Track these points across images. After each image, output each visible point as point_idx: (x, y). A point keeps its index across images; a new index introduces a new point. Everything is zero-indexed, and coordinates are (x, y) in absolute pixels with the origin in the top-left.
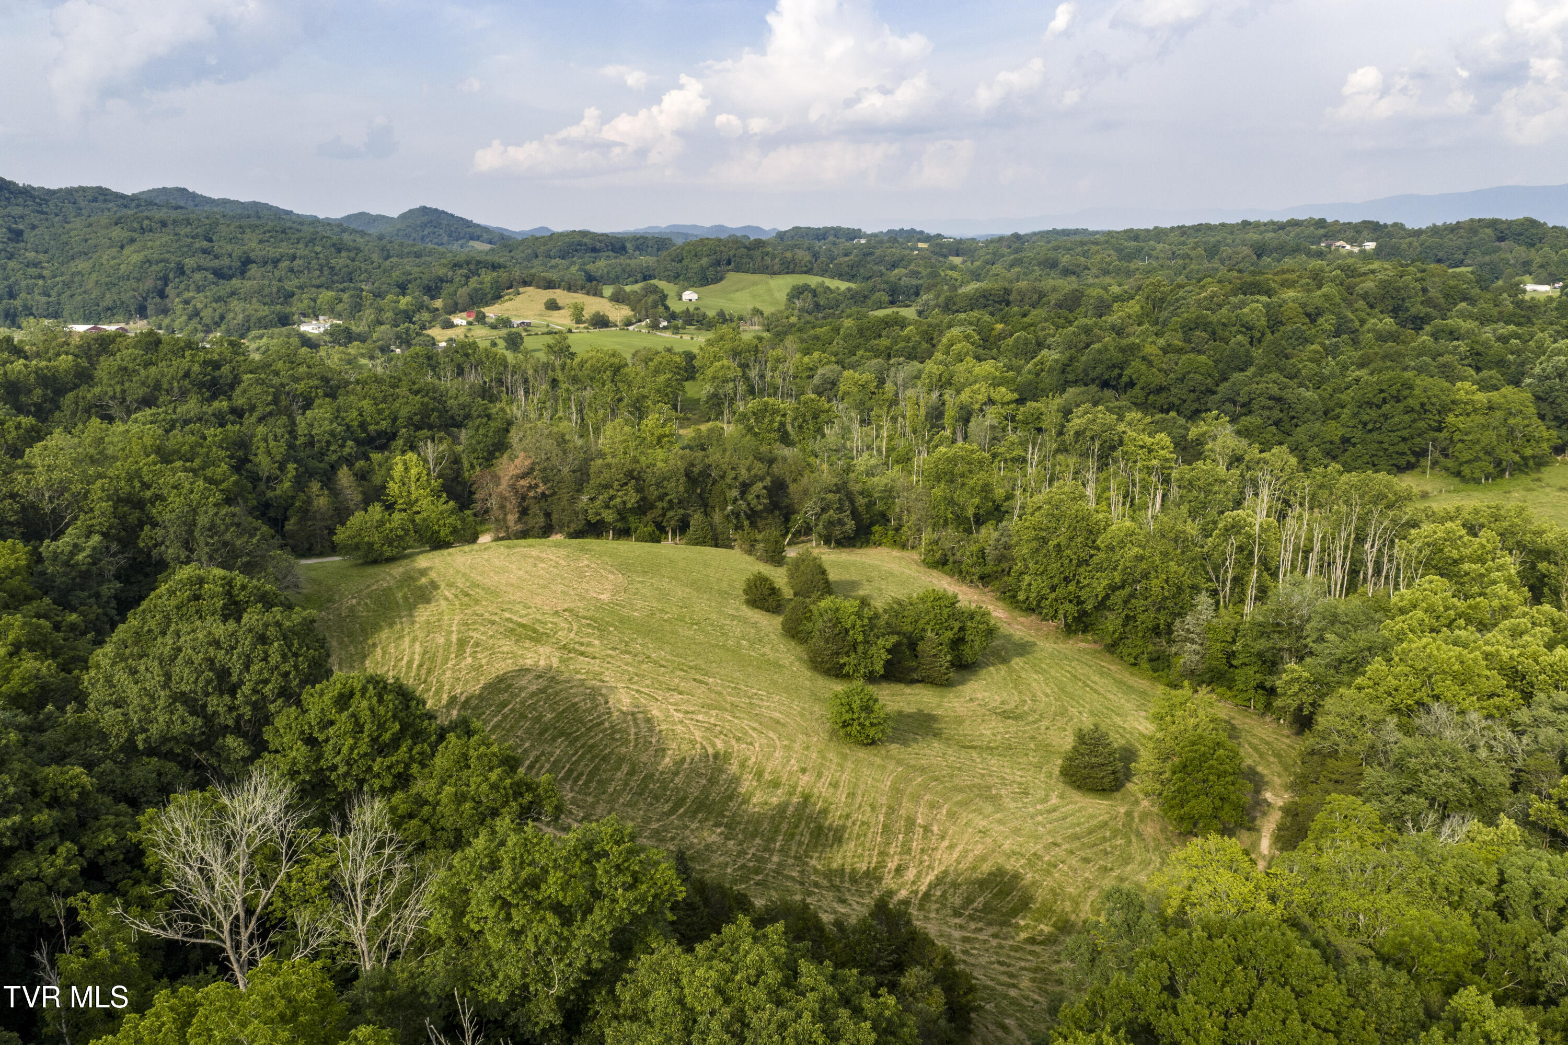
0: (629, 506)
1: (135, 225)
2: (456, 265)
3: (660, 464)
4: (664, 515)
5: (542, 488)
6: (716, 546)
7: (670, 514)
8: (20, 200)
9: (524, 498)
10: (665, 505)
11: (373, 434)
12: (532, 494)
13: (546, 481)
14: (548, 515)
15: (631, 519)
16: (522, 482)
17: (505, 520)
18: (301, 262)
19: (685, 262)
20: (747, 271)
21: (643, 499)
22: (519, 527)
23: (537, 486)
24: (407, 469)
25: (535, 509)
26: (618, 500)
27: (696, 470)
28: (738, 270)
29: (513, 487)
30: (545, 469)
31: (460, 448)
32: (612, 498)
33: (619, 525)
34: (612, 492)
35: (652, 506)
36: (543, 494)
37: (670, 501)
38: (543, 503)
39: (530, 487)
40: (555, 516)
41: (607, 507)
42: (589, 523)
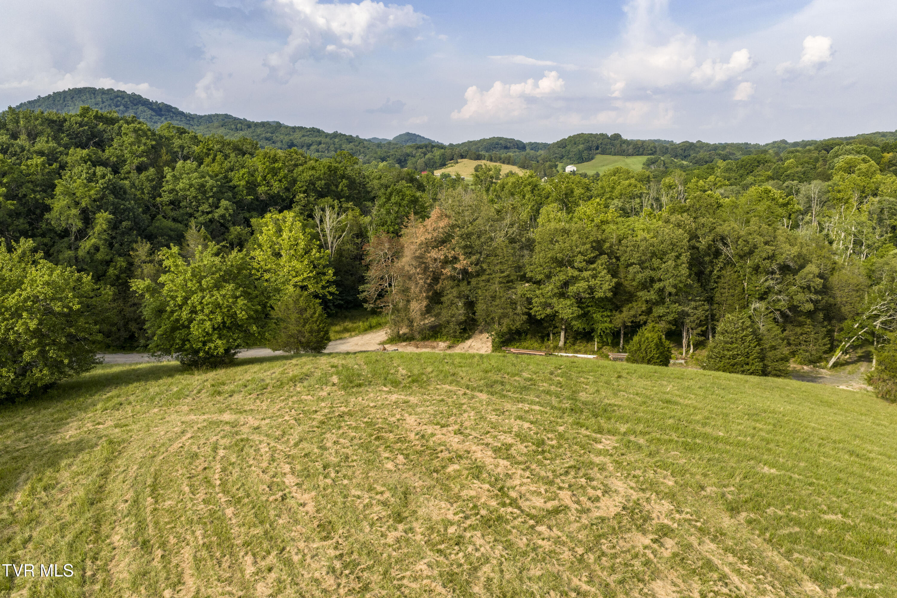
0: (599, 294)
1: (233, 127)
2: (419, 147)
3: (641, 235)
4: (649, 312)
5: (463, 263)
6: (764, 373)
7: (659, 310)
8: (179, 118)
9: (436, 279)
10: (652, 296)
11: (263, 197)
12: (447, 271)
13: (469, 251)
14: (470, 305)
15: (597, 316)
16: (434, 254)
17: (406, 309)
18: (324, 146)
19: (568, 148)
20: (610, 154)
21: (618, 285)
22: (430, 320)
23: (455, 259)
24: (279, 231)
25: (450, 295)
26: (582, 285)
27: (703, 243)
28: (603, 153)
29: (420, 259)
30: (469, 235)
31: (368, 219)
32: (574, 280)
33: (577, 325)
34: (571, 272)
35: (631, 297)
36: (465, 272)
37: (661, 291)
38: (464, 288)
39: (446, 262)
40: (480, 307)
41: (562, 295)
42: (531, 319)
